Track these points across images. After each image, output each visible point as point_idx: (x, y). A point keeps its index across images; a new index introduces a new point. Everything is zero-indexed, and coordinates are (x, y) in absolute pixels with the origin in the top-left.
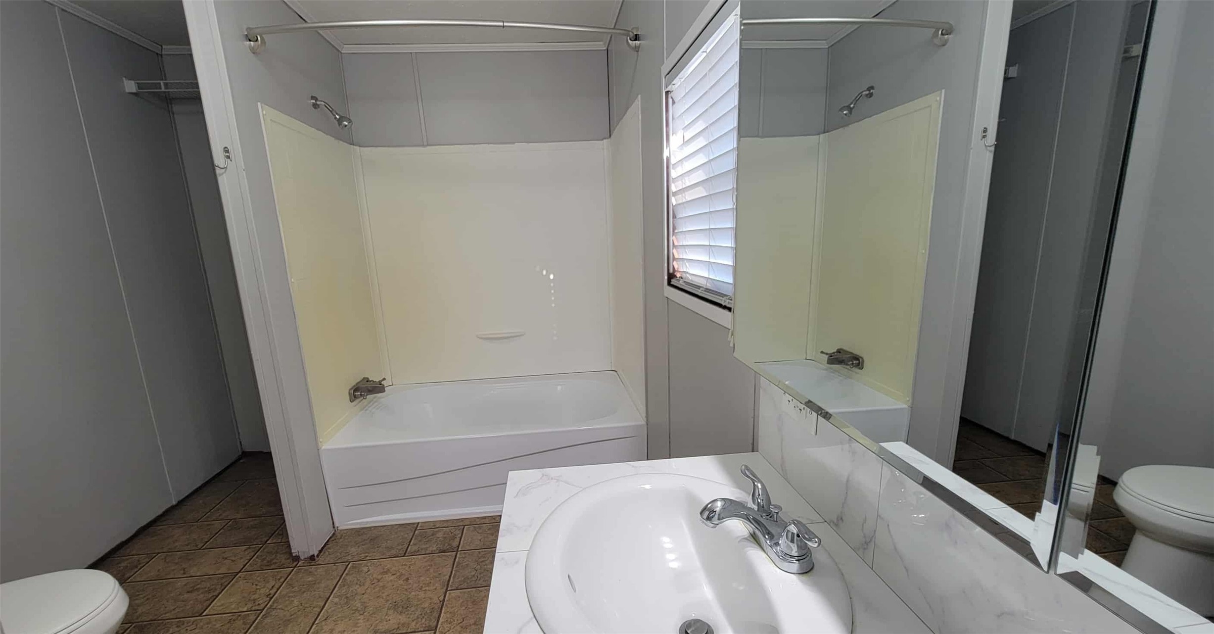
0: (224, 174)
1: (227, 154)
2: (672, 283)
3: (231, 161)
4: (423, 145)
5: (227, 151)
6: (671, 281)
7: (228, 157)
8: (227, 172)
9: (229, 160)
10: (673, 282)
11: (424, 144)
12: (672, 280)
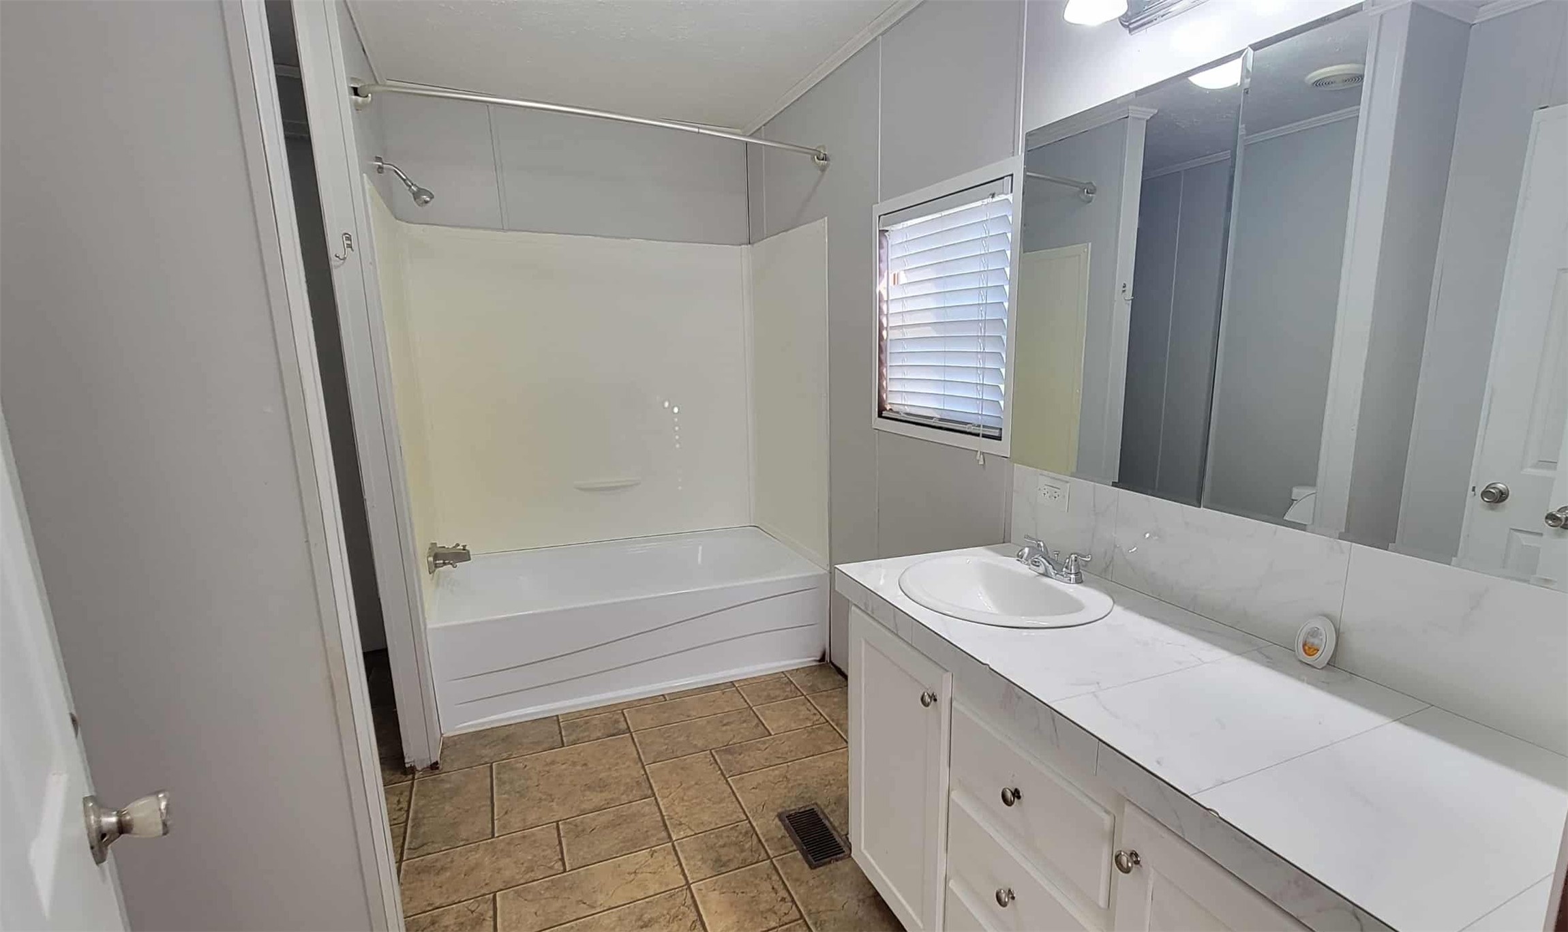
0: (342, 267)
1: (349, 242)
2: (883, 415)
3: (353, 250)
4: (503, 229)
5: (349, 239)
6: (882, 413)
7: (350, 246)
8: (345, 264)
9: (350, 249)
10: (885, 414)
11: (505, 228)
12: (884, 412)
